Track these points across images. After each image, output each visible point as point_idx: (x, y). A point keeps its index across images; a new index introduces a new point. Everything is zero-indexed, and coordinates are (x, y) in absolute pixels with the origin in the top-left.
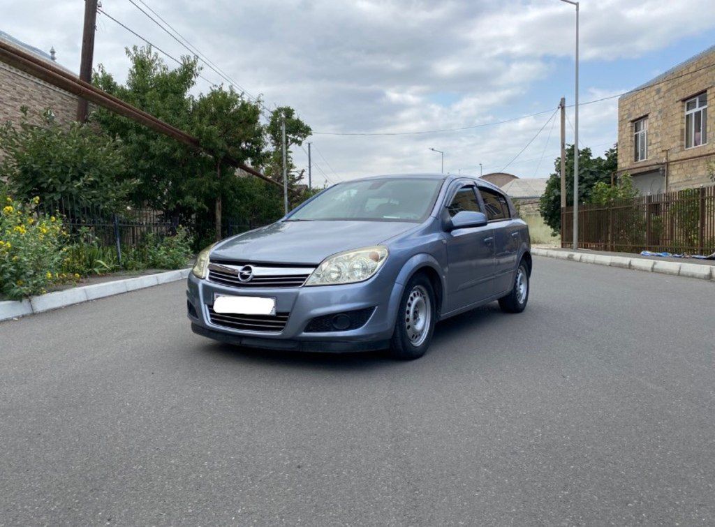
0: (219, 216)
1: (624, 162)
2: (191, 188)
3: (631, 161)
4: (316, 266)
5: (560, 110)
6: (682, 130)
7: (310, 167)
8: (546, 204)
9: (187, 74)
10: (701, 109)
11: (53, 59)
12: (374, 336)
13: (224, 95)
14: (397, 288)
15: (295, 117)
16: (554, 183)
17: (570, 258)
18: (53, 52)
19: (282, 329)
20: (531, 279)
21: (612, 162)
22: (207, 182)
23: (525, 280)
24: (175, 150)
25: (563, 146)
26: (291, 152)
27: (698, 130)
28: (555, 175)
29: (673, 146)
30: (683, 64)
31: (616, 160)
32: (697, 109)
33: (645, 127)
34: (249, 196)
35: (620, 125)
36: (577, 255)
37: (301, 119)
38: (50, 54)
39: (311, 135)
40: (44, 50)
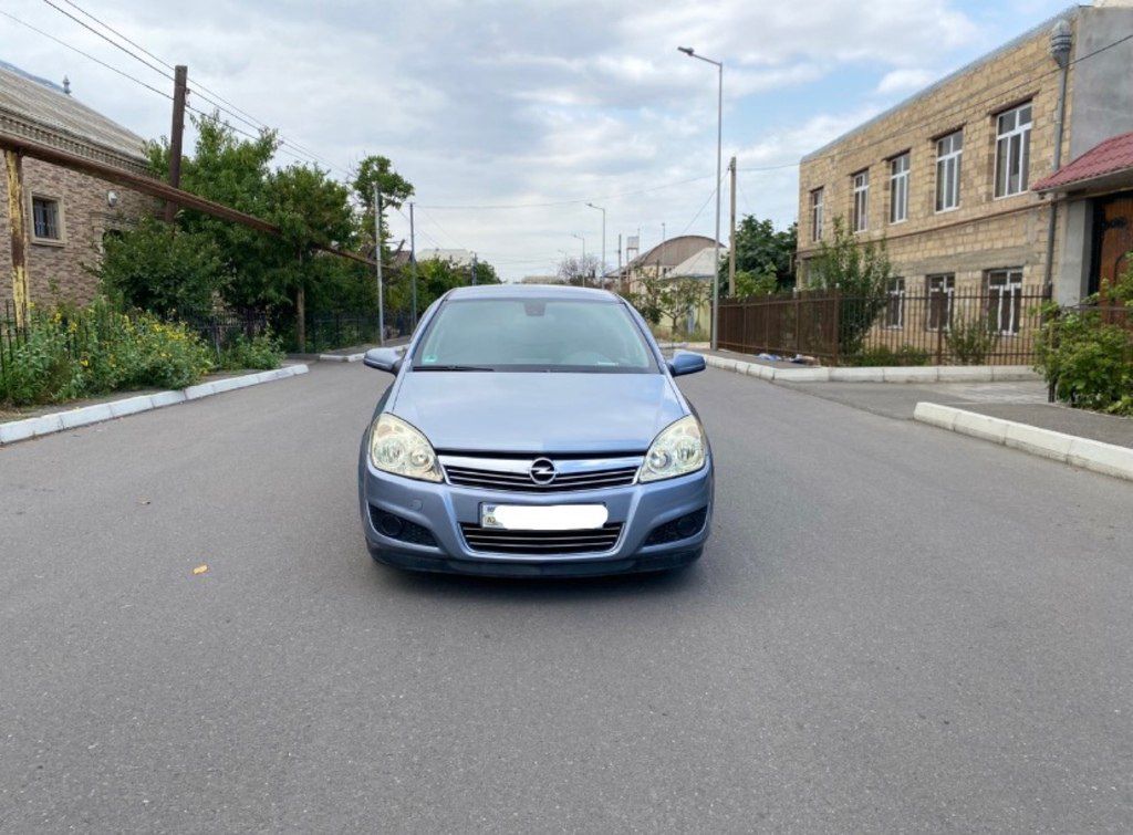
0: (301, 309)
1: (803, 241)
2: (273, 278)
3: (810, 241)
4: (641, 453)
5: (730, 172)
6: (851, 211)
7: (412, 236)
9: (265, 148)
10: (866, 188)
11: (67, 92)
13: (308, 175)
15: (391, 170)
18: (67, 83)
19: (610, 545)
22: (289, 273)
24: (255, 239)
25: (733, 219)
26: (386, 216)
27: (863, 212)
31: (796, 238)
32: (863, 188)
33: (822, 200)
34: (337, 286)
35: (801, 195)
37: (399, 174)
38: (63, 86)
39: (413, 194)
40: (54, 81)
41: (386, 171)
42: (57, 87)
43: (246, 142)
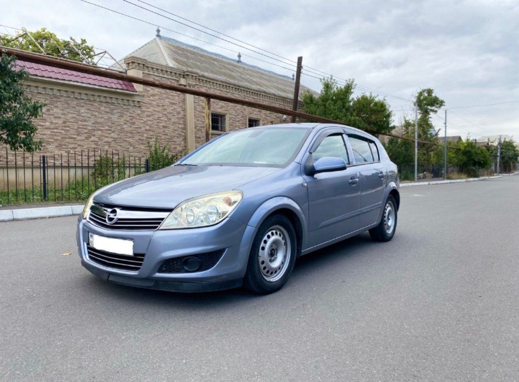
4: (170, 210)
9: (348, 89)
12: (224, 277)
14: (250, 230)
15: (434, 94)
19: (139, 268)
20: (399, 213)
23: (393, 214)
26: (430, 117)
39: (444, 105)
40: (289, 76)
41: (431, 95)
42: (290, 78)
43: (340, 87)
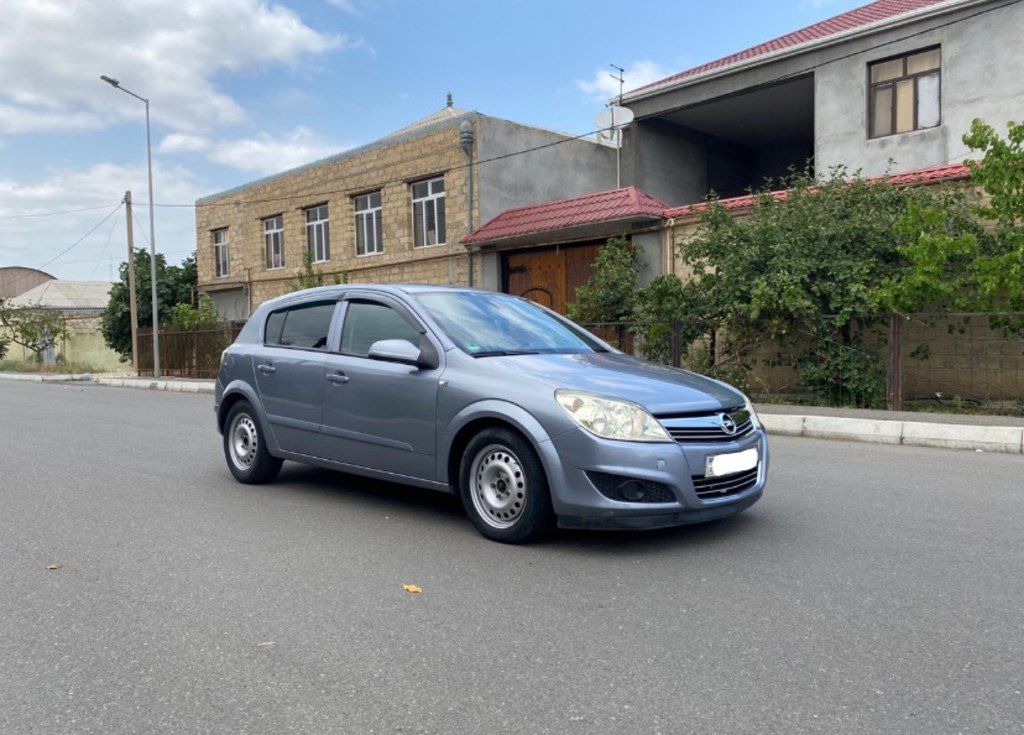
1: (205, 276)
3: (213, 276)
5: (125, 204)
6: (263, 250)
8: (110, 323)
10: (279, 231)
16: (120, 295)
17: (153, 387)
21: (190, 274)
25: (131, 249)
27: (277, 252)
28: (121, 284)
29: (255, 264)
30: (259, 181)
31: (196, 272)
32: (275, 231)
33: (225, 239)
35: (199, 233)
36: (161, 384)
